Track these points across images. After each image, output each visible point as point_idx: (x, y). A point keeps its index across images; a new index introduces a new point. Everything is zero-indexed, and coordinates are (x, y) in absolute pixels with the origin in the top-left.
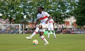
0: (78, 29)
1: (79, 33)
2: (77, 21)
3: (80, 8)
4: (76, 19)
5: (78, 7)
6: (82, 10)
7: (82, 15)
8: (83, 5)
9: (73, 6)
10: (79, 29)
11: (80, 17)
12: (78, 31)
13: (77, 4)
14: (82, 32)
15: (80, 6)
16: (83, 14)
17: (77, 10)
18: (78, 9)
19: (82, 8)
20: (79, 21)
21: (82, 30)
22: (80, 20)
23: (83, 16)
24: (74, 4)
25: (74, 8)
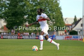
0: (8, 33)
1: (10, 38)
2: (7, 24)
3: (10, 10)
4: (6, 22)
5: (8, 8)
6: (13, 12)
7: (13, 17)
8: (14, 7)
9: (3, 8)
10: (10, 33)
11: (11, 20)
12: (8, 36)
13: (8, 6)
14: (12, 37)
15: (11, 7)
16: (15, 17)
17: (7, 12)
18: (9, 11)
19: (13, 10)
20: (9, 24)
21: (13, 34)
22: (11, 24)
23: (14, 19)
24: (5, 6)
25: (4, 10)
